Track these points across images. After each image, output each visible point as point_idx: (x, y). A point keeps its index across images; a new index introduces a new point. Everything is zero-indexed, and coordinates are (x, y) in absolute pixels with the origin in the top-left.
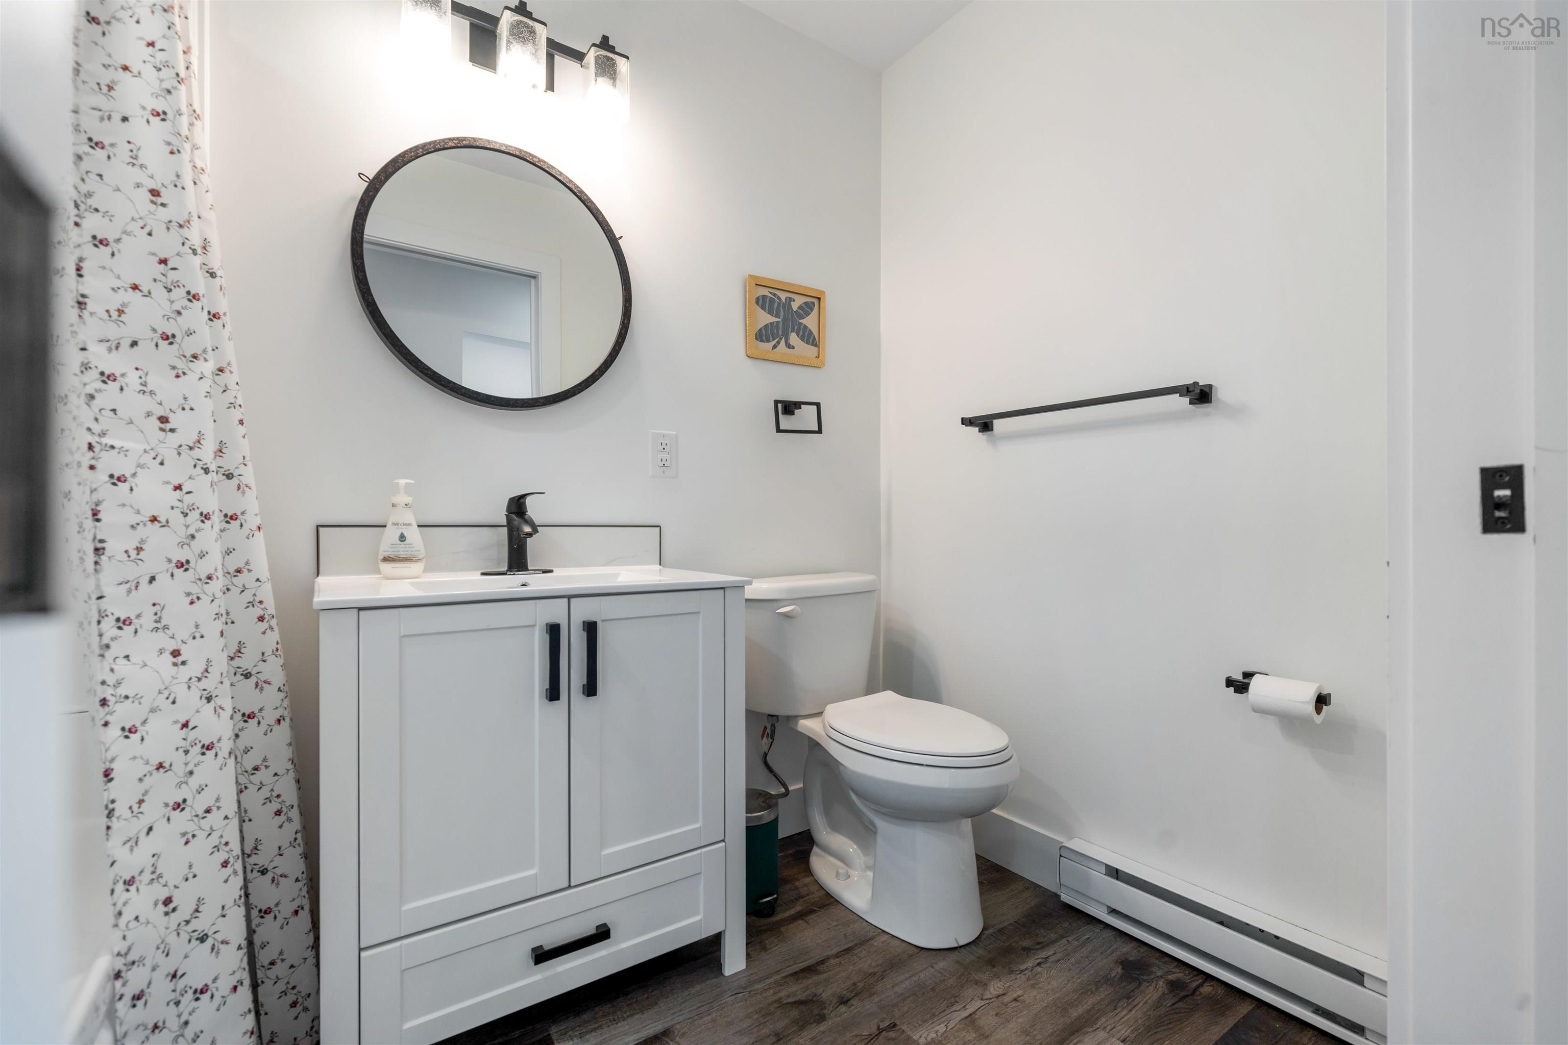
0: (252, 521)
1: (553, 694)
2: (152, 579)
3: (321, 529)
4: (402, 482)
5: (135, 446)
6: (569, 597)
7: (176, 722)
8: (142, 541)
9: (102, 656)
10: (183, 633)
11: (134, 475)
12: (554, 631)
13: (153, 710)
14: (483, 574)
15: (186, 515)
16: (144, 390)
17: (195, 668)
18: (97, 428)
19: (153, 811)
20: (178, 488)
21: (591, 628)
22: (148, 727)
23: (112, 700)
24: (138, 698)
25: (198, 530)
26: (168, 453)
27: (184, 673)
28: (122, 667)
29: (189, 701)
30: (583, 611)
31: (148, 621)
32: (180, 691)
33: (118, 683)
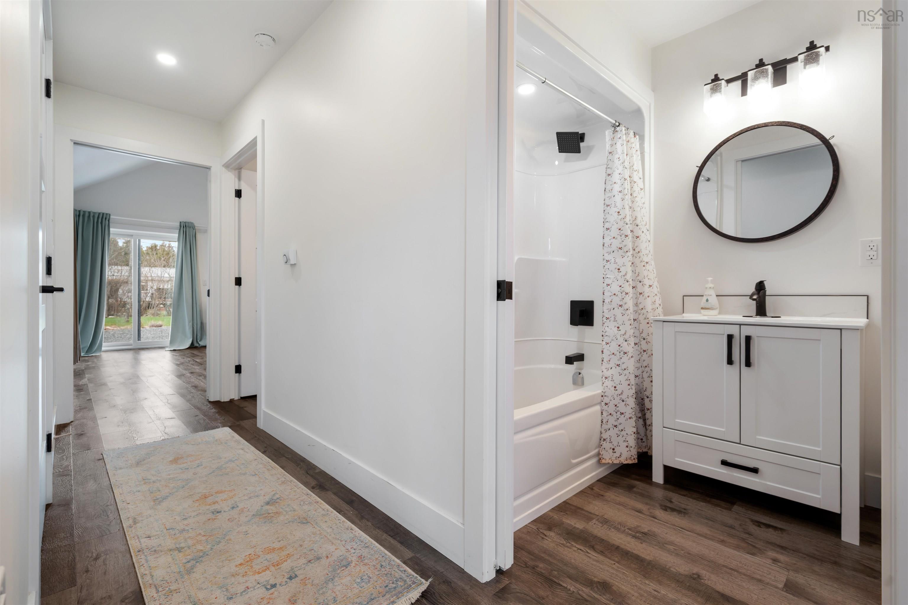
0: (646, 295)
1: (730, 361)
2: (614, 309)
3: (684, 297)
4: (710, 279)
5: (612, 277)
6: (740, 325)
7: (617, 344)
8: (612, 300)
9: (603, 325)
10: (620, 323)
11: (611, 284)
12: (730, 338)
13: (612, 340)
14: (743, 316)
15: (622, 293)
16: (615, 263)
17: (622, 332)
18: (605, 273)
19: (612, 364)
20: (620, 286)
21: (748, 339)
22: (611, 344)
23: (604, 336)
24: (609, 336)
25: (625, 297)
26: (619, 278)
27: (620, 333)
28: (607, 328)
29: (621, 340)
30: (746, 331)
31: (612, 319)
32: (618, 337)
33: (606, 332)
